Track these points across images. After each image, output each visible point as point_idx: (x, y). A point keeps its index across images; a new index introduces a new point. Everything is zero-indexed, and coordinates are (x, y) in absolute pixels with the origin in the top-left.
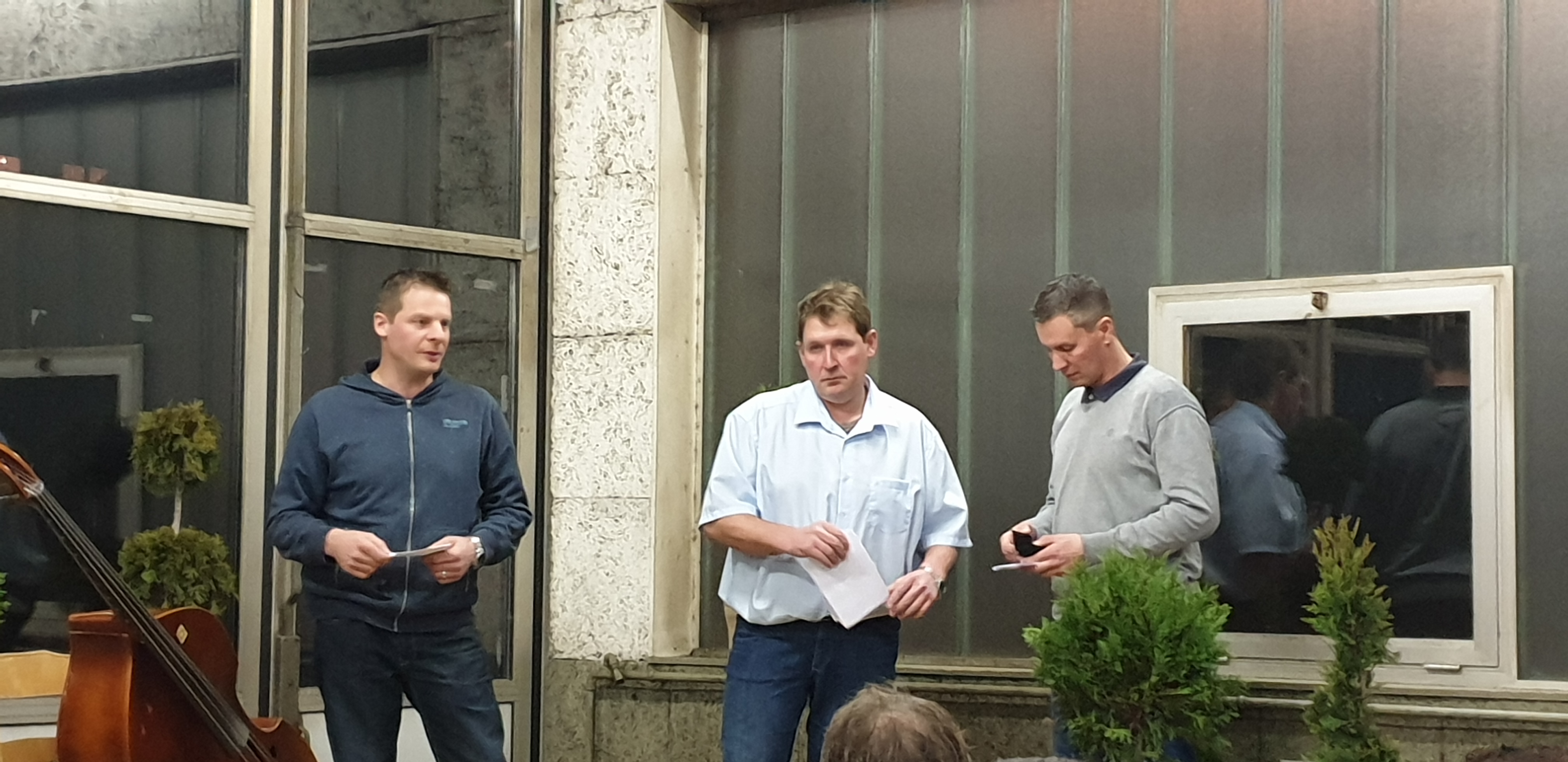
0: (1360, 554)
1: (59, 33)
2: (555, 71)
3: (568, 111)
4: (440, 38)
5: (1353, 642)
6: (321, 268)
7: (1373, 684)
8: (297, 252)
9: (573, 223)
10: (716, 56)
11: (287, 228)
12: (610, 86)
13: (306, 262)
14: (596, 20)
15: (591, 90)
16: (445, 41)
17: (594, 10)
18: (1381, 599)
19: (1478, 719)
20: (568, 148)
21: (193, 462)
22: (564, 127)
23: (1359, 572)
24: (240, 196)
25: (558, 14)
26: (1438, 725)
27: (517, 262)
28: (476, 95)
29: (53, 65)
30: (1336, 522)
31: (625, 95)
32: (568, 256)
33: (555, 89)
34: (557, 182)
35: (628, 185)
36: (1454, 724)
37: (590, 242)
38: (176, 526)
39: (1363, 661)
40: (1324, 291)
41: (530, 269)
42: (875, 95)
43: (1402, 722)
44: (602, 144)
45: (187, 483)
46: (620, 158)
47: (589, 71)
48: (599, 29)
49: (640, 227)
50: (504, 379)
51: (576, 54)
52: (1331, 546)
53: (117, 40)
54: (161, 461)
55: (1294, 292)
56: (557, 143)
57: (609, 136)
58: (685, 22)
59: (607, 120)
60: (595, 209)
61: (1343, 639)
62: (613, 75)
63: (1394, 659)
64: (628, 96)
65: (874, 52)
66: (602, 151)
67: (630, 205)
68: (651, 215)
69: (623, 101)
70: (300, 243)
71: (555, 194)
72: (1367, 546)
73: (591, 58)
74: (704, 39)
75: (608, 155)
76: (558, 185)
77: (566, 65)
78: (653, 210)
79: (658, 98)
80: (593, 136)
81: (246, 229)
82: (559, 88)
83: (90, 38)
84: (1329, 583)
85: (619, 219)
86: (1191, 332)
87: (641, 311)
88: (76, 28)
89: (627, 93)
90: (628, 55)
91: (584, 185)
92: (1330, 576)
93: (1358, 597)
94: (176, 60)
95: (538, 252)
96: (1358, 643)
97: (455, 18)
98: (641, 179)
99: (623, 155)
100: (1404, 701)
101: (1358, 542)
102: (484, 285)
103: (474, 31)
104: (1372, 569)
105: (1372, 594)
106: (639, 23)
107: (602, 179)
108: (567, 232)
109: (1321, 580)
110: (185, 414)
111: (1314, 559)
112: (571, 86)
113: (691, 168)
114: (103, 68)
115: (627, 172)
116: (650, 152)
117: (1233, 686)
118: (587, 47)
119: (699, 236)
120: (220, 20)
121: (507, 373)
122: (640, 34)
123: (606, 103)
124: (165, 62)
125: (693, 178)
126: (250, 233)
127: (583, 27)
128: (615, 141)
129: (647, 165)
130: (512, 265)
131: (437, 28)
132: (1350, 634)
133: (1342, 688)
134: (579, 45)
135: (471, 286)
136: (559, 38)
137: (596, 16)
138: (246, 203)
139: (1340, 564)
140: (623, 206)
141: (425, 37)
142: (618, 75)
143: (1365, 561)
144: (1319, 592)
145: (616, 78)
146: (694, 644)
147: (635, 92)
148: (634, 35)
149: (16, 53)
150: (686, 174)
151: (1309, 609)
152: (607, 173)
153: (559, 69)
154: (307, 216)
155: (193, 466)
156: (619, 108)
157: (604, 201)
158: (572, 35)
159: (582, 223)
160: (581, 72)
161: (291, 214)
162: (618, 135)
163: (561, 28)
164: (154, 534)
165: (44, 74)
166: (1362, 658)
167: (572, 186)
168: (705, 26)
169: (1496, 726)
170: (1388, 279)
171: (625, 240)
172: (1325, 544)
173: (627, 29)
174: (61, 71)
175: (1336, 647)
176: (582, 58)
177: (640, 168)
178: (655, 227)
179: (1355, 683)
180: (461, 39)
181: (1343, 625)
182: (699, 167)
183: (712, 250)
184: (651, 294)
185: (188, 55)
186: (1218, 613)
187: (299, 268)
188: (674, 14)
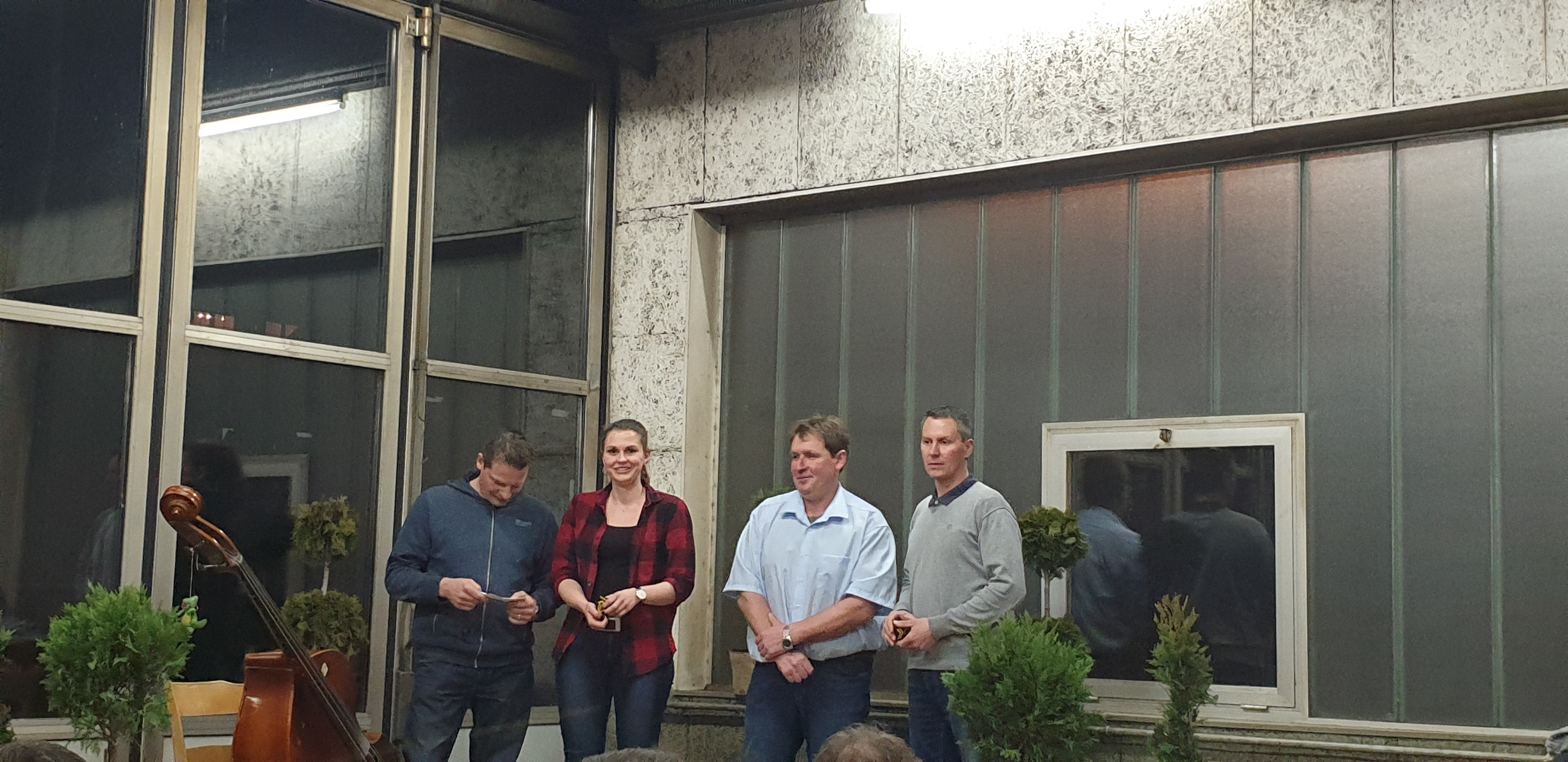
0: (1189, 622)
1: (255, 227)
2: (615, 259)
3: (623, 288)
4: (532, 234)
5: (1183, 688)
6: (438, 399)
7: (1198, 719)
8: (421, 389)
9: (625, 369)
10: (731, 249)
11: (414, 370)
12: (653, 271)
13: (427, 395)
14: (645, 223)
15: (640, 274)
16: (535, 237)
17: (643, 215)
18: (1203, 656)
19: (1280, 746)
20: (623, 315)
21: (339, 541)
22: (621, 300)
23: (1188, 636)
24: (380, 347)
25: (617, 217)
26: (1251, 750)
27: (583, 397)
28: (557, 275)
29: (249, 249)
30: (1171, 599)
31: (664, 277)
32: (621, 393)
33: (614, 272)
34: (614, 339)
35: (666, 342)
36: (1262, 750)
37: (637, 384)
38: (323, 589)
39: (1190, 702)
40: (1168, 428)
41: (592, 403)
42: (846, 280)
43: (1224, 748)
44: (647, 312)
45: (334, 557)
46: (660, 322)
47: (639, 259)
48: (647, 229)
49: (673, 373)
50: (572, 482)
51: (630, 246)
52: (1167, 616)
53: (296, 233)
54: (315, 540)
55: (1146, 428)
56: (615, 311)
57: (652, 307)
58: (708, 225)
59: (651, 295)
60: (641, 359)
61: (1175, 685)
62: (656, 262)
63: (1214, 701)
64: (667, 278)
65: (845, 249)
66: (648, 318)
67: (666, 357)
68: (681, 364)
69: (663, 282)
70: (423, 381)
71: (613, 348)
72: (1194, 617)
73: (640, 250)
74: (723, 238)
75: (652, 321)
76: (614, 341)
77: (622, 255)
78: (683, 360)
79: (688, 279)
80: (640, 307)
81: (384, 371)
82: (617, 271)
83: (277, 231)
84: (1166, 643)
85: (659, 367)
86: (1072, 457)
87: (673, 434)
88: (268, 223)
89: (666, 275)
90: (668, 247)
91: (633, 342)
92: (1166, 638)
93: (1187, 654)
94: (339, 247)
95: (599, 391)
96: (1187, 688)
97: (543, 220)
98: (675, 338)
99: (662, 320)
100: (1226, 732)
101: (1187, 613)
102: (558, 413)
103: (556, 229)
104: (1197, 633)
105: (1197, 652)
106: (676, 226)
107: (647, 337)
108: (620, 375)
109: (1160, 642)
110: (333, 505)
111: (1156, 625)
112: (626, 270)
113: (712, 331)
114: (285, 253)
115: (665, 333)
116: (682, 318)
117: (1097, 719)
118: (638, 241)
119: (717, 380)
120: (372, 219)
121: (574, 479)
122: (676, 234)
123: (651, 283)
124: (332, 248)
125: (713, 338)
126: (387, 375)
127: (634, 227)
128: (656, 310)
129: (680, 327)
130: (581, 399)
131: (529, 227)
132: (1181, 682)
133: (1174, 721)
134: (632, 241)
135: (550, 415)
136: (618, 235)
137: (644, 220)
138: (384, 352)
139: (1173, 629)
140: (661, 357)
141: (521, 233)
142: (660, 262)
143: (1192, 628)
144: (1159, 650)
145: (658, 264)
146: (707, 681)
147: (672, 275)
148: (672, 234)
149: (223, 240)
150: (708, 335)
151: (1151, 662)
152: (650, 333)
153: (618, 257)
154: (429, 362)
155: (339, 544)
156: (660, 286)
157: (648, 354)
158: (626, 234)
159: (632, 369)
160: (633, 260)
161: (416, 359)
162: (659, 306)
163: (619, 228)
164: (309, 595)
165: (242, 256)
166: (1190, 699)
167: (625, 343)
168: (724, 228)
169: (1292, 751)
170: (1217, 421)
171: (663, 382)
172: (1163, 615)
173: (667, 230)
174: (255, 254)
175: (1171, 691)
176: (634, 250)
177: (675, 330)
178: (684, 374)
179: (1184, 718)
180: (546, 234)
181: (1175, 675)
182: (718, 329)
183: (726, 392)
184: (681, 421)
185: (349, 244)
186: (1085, 665)
187: (423, 399)
188: (701, 219)
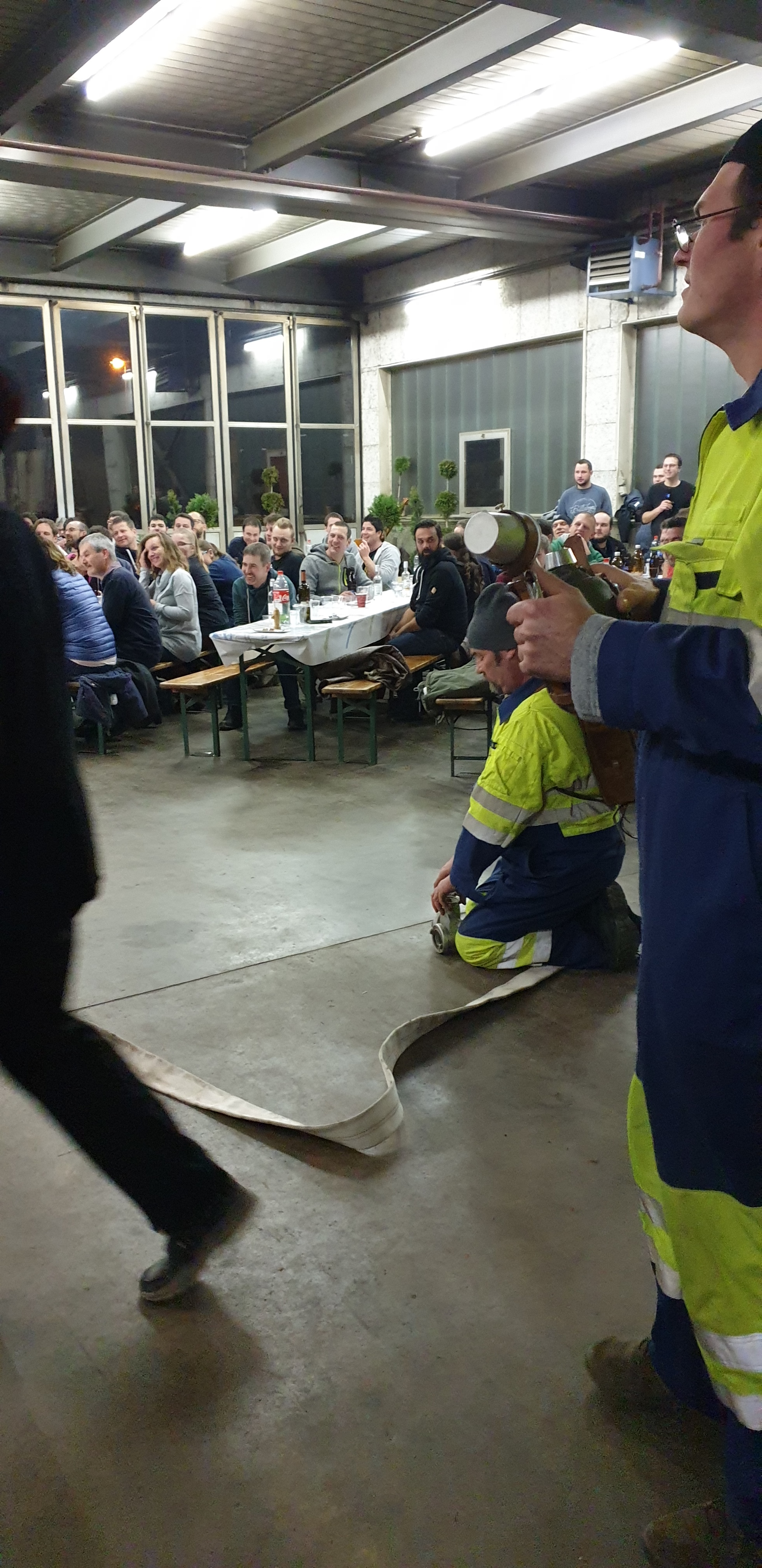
3: (364, 394)
6: (305, 435)
9: (366, 420)
10: (393, 380)
11: (296, 428)
12: (370, 388)
17: (368, 371)
20: (364, 402)
32: (365, 428)
35: (376, 412)
37: (369, 425)
38: (272, 492)
41: (357, 432)
44: (369, 401)
48: (368, 375)
51: (365, 380)
56: (362, 401)
58: (384, 372)
60: (369, 417)
66: (370, 403)
67: (377, 416)
70: (299, 430)
71: (362, 413)
74: (390, 376)
76: (363, 411)
77: (363, 383)
78: (381, 417)
79: (381, 390)
80: (368, 399)
82: (362, 388)
85: (373, 419)
87: (377, 440)
89: (373, 389)
90: (375, 380)
91: (367, 411)
95: (359, 428)
98: (379, 411)
102: (346, 436)
107: (370, 410)
108: (365, 422)
112: (364, 388)
113: (388, 406)
116: (380, 405)
118: (367, 379)
119: (390, 421)
122: (375, 376)
125: (388, 408)
126: (288, 430)
128: (371, 401)
129: (380, 407)
130: (353, 431)
134: (365, 378)
135: (343, 437)
138: (286, 423)
142: (372, 385)
147: (377, 389)
150: (386, 407)
154: (301, 424)
156: (372, 393)
157: (372, 415)
159: (368, 420)
161: (297, 424)
163: (362, 374)
168: (390, 373)
171: (374, 424)
173: (373, 374)
180: (343, 378)
182: (390, 406)
183: (393, 425)
184: (378, 436)
187: (299, 435)
188: (381, 371)
